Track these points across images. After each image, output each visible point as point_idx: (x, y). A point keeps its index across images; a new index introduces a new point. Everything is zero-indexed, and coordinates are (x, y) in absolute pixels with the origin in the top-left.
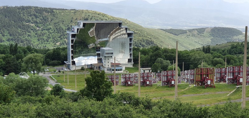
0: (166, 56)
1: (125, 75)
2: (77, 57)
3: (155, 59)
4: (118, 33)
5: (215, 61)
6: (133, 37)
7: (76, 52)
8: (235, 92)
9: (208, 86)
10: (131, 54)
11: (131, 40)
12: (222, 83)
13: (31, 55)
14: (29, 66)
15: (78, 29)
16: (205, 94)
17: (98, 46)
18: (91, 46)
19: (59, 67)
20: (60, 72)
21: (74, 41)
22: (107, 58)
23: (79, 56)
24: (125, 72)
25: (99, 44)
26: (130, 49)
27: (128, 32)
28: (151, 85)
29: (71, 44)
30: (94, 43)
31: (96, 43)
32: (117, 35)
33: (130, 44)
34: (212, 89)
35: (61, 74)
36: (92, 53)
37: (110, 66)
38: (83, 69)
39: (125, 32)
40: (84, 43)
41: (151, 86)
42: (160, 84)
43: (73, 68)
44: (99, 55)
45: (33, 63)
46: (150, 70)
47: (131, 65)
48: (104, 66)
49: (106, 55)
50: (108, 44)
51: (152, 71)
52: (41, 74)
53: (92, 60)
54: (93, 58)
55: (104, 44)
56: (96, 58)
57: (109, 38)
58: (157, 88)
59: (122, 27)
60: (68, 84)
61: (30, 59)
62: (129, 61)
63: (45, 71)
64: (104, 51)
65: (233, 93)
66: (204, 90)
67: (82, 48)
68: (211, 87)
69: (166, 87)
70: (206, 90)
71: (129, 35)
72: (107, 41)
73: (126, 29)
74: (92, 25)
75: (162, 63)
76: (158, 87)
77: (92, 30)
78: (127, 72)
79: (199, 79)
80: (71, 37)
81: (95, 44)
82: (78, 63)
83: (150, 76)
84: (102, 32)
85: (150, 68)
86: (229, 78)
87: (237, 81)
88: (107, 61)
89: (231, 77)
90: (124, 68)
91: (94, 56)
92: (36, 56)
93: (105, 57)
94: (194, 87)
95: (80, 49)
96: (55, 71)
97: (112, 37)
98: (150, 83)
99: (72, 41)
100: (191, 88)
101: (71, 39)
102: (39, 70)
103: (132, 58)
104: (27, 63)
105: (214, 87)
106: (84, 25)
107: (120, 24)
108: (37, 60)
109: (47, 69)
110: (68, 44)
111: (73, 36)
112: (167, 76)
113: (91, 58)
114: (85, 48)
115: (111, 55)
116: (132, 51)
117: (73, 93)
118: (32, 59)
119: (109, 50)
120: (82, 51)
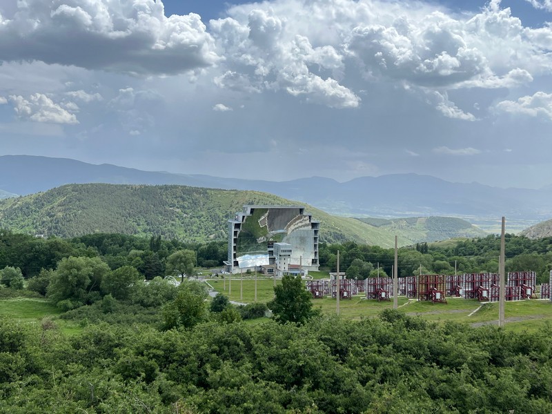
1: (312, 281)
2: (241, 255)
3: (351, 261)
4: (298, 224)
5: (438, 265)
6: (320, 228)
7: (240, 248)
8: (480, 310)
9: (436, 301)
10: (316, 253)
11: (316, 232)
12: (454, 297)
13: (180, 251)
14: (176, 267)
15: (244, 217)
16: (434, 313)
17: (271, 240)
18: (261, 240)
19: (217, 269)
20: (217, 276)
21: (238, 233)
22: (283, 258)
23: (244, 254)
24: (309, 278)
25: (272, 237)
26: (315, 245)
27: (312, 221)
28: (349, 298)
29: (233, 237)
30: (265, 235)
31: (268, 236)
32: (296, 226)
33: (315, 239)
34: (443, 307)
35: (219, 279)
36: (262, 250)
37: (287, 269)
38: (249, 272)
39: (308, 222)
40: (252, 236)
42: (363, 296)
43: (235, 271)
44: (271, 253)
45: (182, 264)
46: (343, 276)
47: (315, 268)
48: (278, 268)
49: (282, 254)
50: (285, 238)
51: (346, 278)
52: (192, 279)
53: (262, 260)
54: (264, 256)
55: (279, 237)
56: (268, 257)
57: (287, 229)
58: (360, 302)
59: (305, 213)
60: (230, 293)
61: (178, 257)
62: (314, 261)
63: (197, 275)
64: (278, 247)
65: (477, 312)
66: (431, 307)
67: (248, 244)
68: (441, 302)
69: (375, 301)
70: (435, 307)
71: (314, 225)
72: (284, 234)
73: (310, 217)
74: (264, 211)
75: (361, 266)
76: (362, 301)
77: (263, 218)
78: (311, 278)
79: (423, 291)
80: (233, 227)
81: (267, 238)
82: (242, 264)
83: (348, 285)
84: (277, 220)
85: (344, 273)
86: (467, 290)
87: (478, 295)
88: (283, 261)
89: (470, 289)
90: (306, 273)
91: (265, 254)
92: (187, 253)
93: (280, 256)
94: (417, 302)
95: (245, 244)
96: (211, 275)
97: (292, 227)
98: (348, 295)
99: (235, 233)
100: (413, 304)
101: (233, 230)
102: (190, 273)
103: (318, 258)
104: (173, 262)
105: (446, 303)
106: (252, 211)
107: (301, 210)
108: (188, 259)
109: (201, 271)
110: (229, 237)
111: (237, 226)
112: (375, 285)
113: (260, 256)
114: (252, 242)
115: (288, 253)
116: (318, 248)
118: (181, 258)
119: (286, 246)
120: (249, 247)
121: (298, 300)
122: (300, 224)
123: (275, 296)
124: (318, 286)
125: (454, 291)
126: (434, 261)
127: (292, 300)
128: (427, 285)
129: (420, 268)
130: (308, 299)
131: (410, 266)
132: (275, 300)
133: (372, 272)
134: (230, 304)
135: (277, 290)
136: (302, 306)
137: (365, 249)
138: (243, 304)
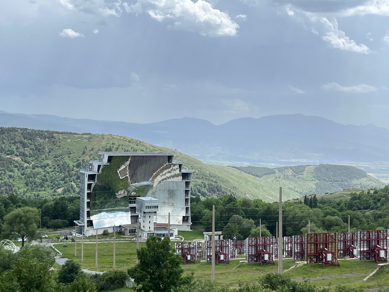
0: (246, 211)
1: (182, 243)
2: (96, 213)
3: (228, 218)
4: (166, 174)
5: (328, 221)
6: (192, 180)
7: (94, 204)
8: (377, 273)
9: (327, 264)
10: (187, 209)
11: (187, 184)
12: (348, 259)
13: (19, 209)
14: (15, 229)
15: (99, 166)
16: (326, 277)
17: (133, 194)
18: (121, 194)
19: (66, 231)
20: (67, 239)
21: (93, 186)
22: (148, 216)
23: (100, 212)
24: (179, 239)
25: (134, 191)
26: (186, 200)
27: (183, 171)
28: (226, 262)
29: (86, 191)
30: (126, 189)
31: (129, 189)
32: (164, 177)
33: (187, 192)
34: (336, 269)
35: (69, 242)
36: (123, 206)
37: (152, 229)
38: (106, 234)
39: (178, 172)
40: (109, 189)
41: (228, 262)
42: (243, 259)
43: (89, 232)
44: (133, 209)
45: (22, 225)
46: (219, 236)
47: (187, 228)
48: (142, 228)
49: (147, 210)
50: (150, 192)
51: (224, 238)
52: (34, 243)
53: (123, 219)
54: (124, 214)
55: (144, 191)
56: (129, 214)
57: (153, 180)
58: (240, 267)
59: (174, 162)
60: (82, 260)
61: (17, 216)
62: (185, 219)
63: (41, 238)
64: (142, 202)
65: (373, 275)
66: (322, 270)
67: (105, 199)
68: (332, 264)
69: (255, 265)
70: (326, 270)
71: (185, 176)
72: (149, 187)
73: (180, 166)
74: (124, 159)
75: (240, 223)
76: (242, 266)
77: (123, 167)
78: (182, 239)
79: (312, 252)
80: (86, 179)
81: (128, 192)
82: (98, 224)
83: (226, 246)
84: (140, 171)
85: (220, 233)
86: (362, 249)
87: (375, 256)
88: (148, 220)
89: (365, 249)
90: (176, 233)
91: (126, 211)
92: (28, 211)
93: (144, 213)
94: (305, 265)
95: (102, 199)
96: (58, 238)
97: (159, 178)
98: (225, 258)
99: (89, 186)
100: (300, 267)
101: (87, 182)
102: (32, 236)
103: (189, 214)
104: (11, 223)
105: (338, 265)
106: (110, 159)
107: (170, 158)
108: (29, 219)
109: (46, 233)
110: (82, 191)
111: (91, 177)
112: (256, 246)
113: (120, 214)
114: (110, 197)
115: (154, 210)
116: (189, 203)
117: (96, 276)
118: (21, 218)
119: (151, 201)
120: (106, 203)
121: (166, 266)
122: (168, 175)
123: (138, 262)
124: (189, 249)
125: (348, 252)
126: (325, 217)
127: (159, 266)
128: (316, 245)
129: (309, 225)
130: (177, 264)
131: (296, 223)
132: (139, 266)
133: (253, 230)
134: (82, 272)
135: (141, 254)
136: (171, 274)
137: (245, 203)
138: (98, 273)
